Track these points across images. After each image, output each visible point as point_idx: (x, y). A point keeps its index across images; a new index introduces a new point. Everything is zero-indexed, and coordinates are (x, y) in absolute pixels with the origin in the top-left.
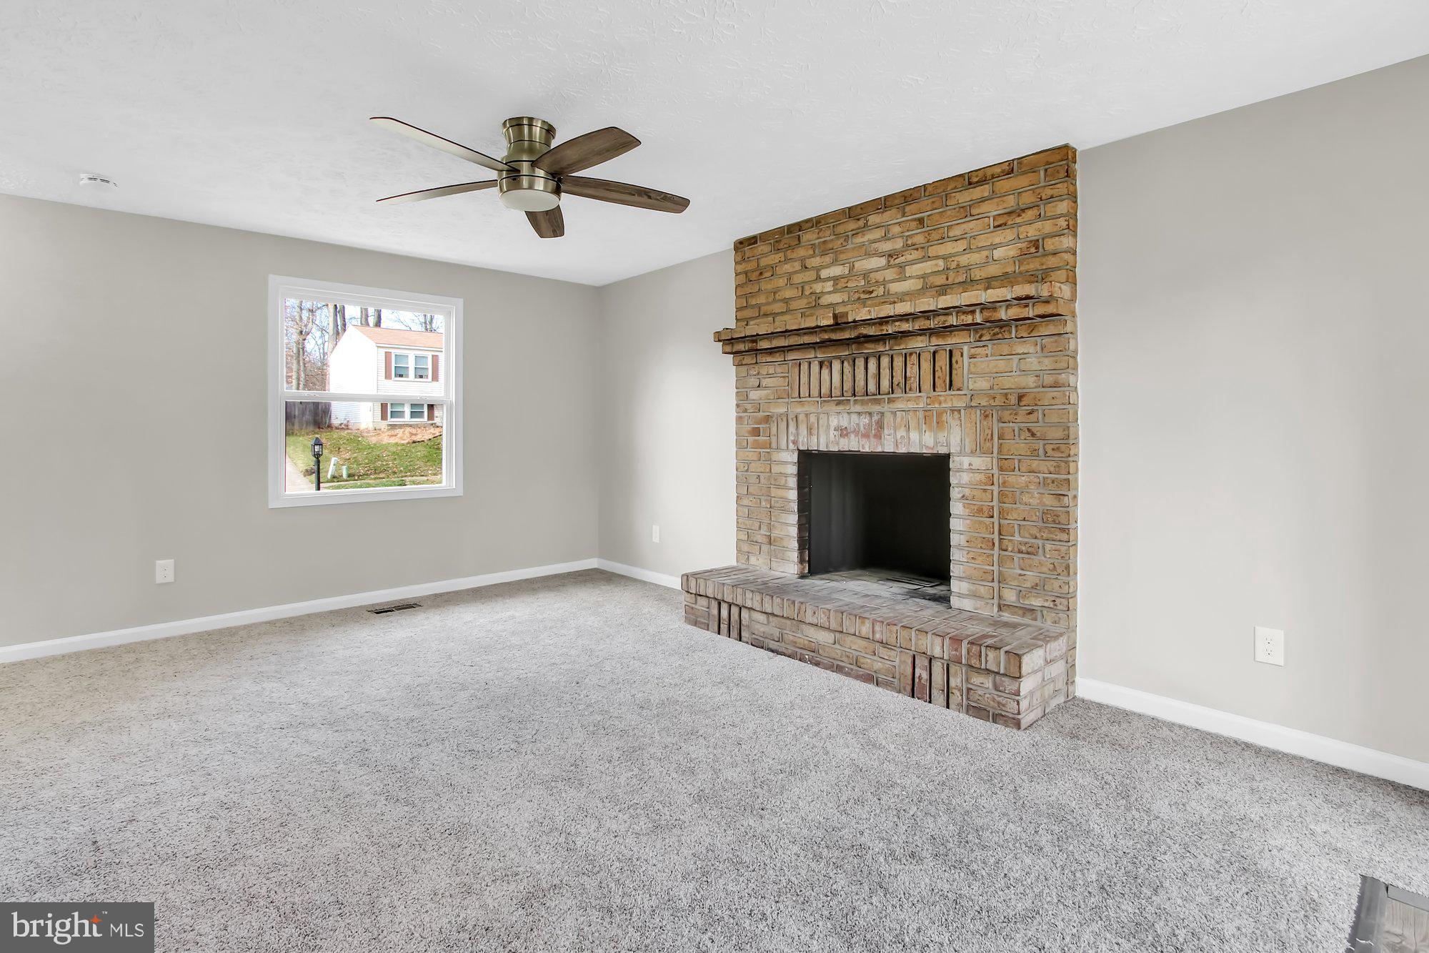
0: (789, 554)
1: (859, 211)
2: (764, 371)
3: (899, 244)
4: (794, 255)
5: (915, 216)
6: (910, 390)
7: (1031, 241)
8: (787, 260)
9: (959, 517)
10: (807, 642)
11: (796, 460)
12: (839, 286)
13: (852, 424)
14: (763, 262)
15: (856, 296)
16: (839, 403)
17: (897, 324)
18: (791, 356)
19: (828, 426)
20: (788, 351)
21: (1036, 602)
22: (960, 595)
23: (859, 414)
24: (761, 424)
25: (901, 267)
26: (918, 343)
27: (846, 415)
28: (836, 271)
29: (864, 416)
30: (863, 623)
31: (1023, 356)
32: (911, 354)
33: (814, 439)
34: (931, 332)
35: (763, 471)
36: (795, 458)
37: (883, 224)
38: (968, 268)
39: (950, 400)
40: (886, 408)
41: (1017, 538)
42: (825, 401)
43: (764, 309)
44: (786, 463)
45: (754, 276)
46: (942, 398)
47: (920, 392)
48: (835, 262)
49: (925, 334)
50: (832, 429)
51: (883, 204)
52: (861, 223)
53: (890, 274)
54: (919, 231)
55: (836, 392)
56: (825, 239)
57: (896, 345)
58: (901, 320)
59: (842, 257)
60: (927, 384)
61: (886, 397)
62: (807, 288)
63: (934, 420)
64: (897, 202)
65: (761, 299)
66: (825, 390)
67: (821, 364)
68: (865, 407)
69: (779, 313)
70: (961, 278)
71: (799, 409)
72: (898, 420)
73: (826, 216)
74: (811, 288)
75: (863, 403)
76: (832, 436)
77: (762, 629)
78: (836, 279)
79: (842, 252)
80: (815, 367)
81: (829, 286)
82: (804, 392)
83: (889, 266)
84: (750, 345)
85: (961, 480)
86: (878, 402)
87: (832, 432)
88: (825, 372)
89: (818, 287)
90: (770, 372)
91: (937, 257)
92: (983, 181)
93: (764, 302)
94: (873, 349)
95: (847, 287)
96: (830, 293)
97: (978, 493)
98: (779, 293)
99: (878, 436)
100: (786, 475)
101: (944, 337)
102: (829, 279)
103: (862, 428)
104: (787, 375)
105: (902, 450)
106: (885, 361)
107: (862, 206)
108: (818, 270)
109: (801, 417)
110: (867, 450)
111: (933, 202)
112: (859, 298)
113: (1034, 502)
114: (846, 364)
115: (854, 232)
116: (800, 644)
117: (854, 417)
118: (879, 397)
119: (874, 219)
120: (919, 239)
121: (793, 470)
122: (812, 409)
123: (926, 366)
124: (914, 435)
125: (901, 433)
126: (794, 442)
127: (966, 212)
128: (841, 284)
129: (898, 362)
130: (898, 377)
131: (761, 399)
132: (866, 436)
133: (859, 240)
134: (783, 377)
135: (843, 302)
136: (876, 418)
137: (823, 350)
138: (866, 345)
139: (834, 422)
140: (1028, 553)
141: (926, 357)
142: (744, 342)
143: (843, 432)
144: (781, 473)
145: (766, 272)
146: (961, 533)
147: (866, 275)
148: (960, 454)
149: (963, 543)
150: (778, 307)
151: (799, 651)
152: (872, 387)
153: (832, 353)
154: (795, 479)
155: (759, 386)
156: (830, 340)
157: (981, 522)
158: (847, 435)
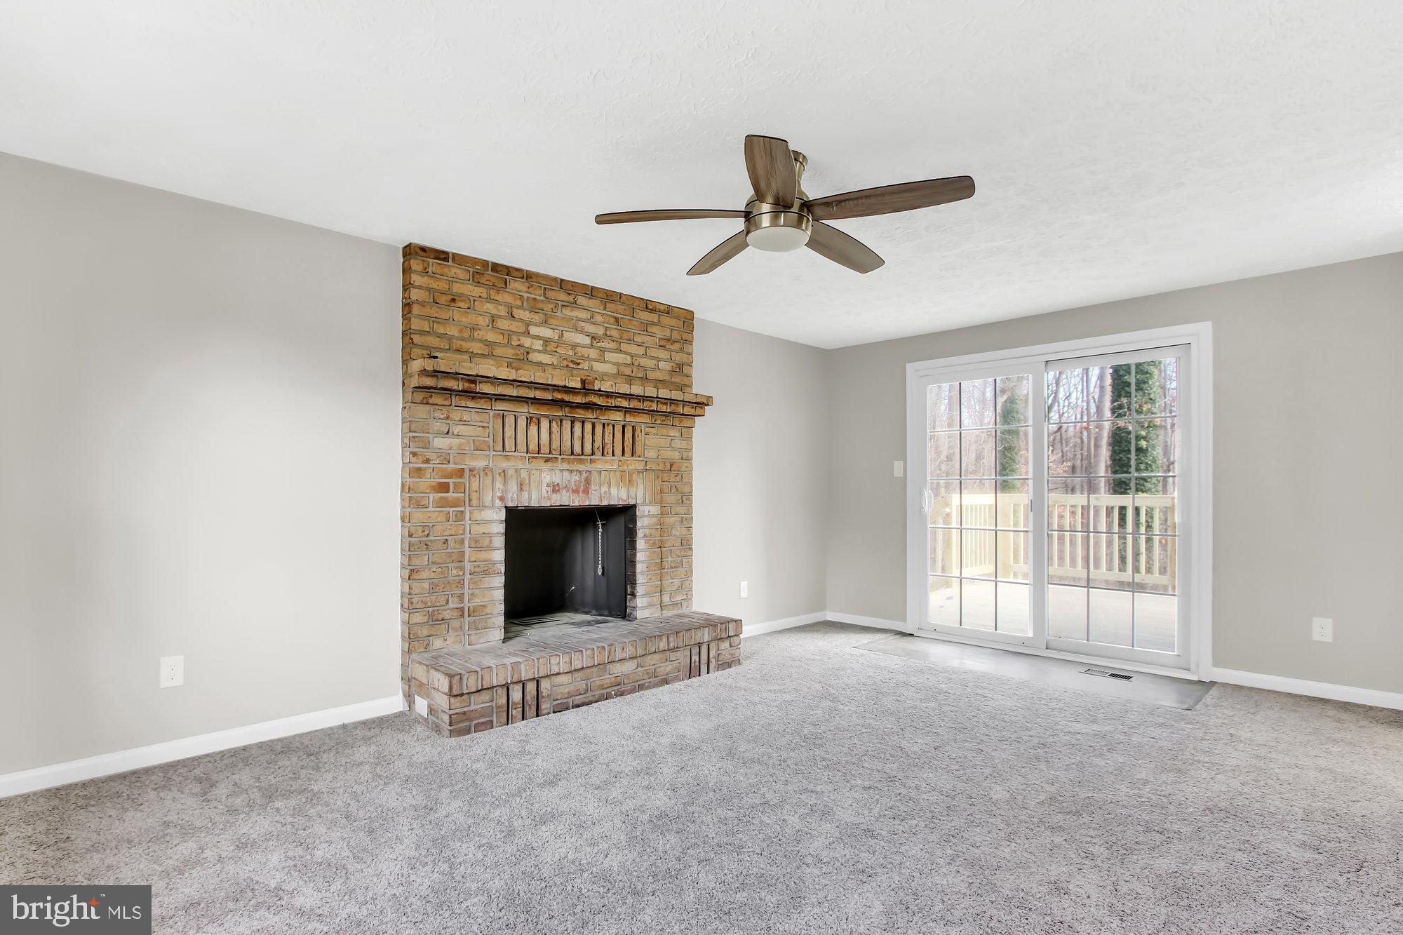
0: (494, 620)
1: (569, 287)
2: (456, 415)
3: (601, 331)
4: (499, 297)
5: (613, 314)
6: (607, 453)
7: (677, 364)
8: (490, 299)
9: (642, 550)
10: (613, 679)
11: (504, 518)
12: (549, 348)
13: (564, 480)
14: (457, 288)
15: (565, 363)
16: (547, 460)
17: (619, 400)
18: (500, 406)
19: (540, 483)
20: (496, 400)
21: (679, 598)
22: (643, 608)
23: (571, 471)
24: (451, 477)
25: (603, 351)
26: (617, 417)
27: (558, 472)
28: (546, 332)
29: (575, 473)
30: (661, 640)
31: (673, 438)
32: (608, 425)
33: (526, 494)
34: (627, 411)
35: (453, 533)
36: (502, 515)
37: (590, 309)
38: (645, 369)
39: (634, 464)
40: (589, 467)
41: (670, 559)
42: (533, 457)
43: (457, 344)
44: (491, 522)
45: (443, 299)
46: (629, 462)
47: (613, 455)
48: (545, 323)
49: (621, 411)
50: (545, 485)
51: (592, 292)
52: (571, 298)
53: (593, 353)
54: (615, 327)
55: (545, 449)
56: (535, 297)
57: (601, 415)
58: (622, 397)
59: (551, 321)
60: (618, 451)
61: (589, 458)
62: (514, 338)
63: (627, 479)
64: (600, 295)
65: (453, 331)
66: (533, 446)
67: (529, 420)
68: (572, 466)
69: (478, 354)
70: (640, 375)
71: (504, 464)
72: (603, 477)
73: (538, 275)
74: (519, 340)
75: (569, 462)
76: (544, 491)
77: (567, 690)
78: (546, 341)
79: (551, 317)
80: (522, 423)
81: (538, 345)
82: (509, 444)
83: (592, 346)
84: (466, 385)
85: (644, 524)
86: (582, 461)
87: (544, 489)
88: (533, 429)
89: (527, 342)
90: (465, 419)
91: (625, 353)
92: (653, 311)
93: (457, 335)
94: (582, 415)
95: (556, 351)
96: (539, 351)
97: (653, 532)
98: (478, 332)
99: (586, 492)
100: (490, 535)
101: (634, 416)
102: (538, 338)
103: (573, 485)
104: (487, 425)
105: (605, 503)
106: (588, 427)
107: (573, 284)
108: (528, 324)
109: (510, 472)
110: (577, 504)
111: (625, 309)
112: (567, 366)
113: (677, 533)
114: (554, 424)
115: (564, 304)
116: (607, 683)
117: (566, 474)
118: (583, 457)
119: (582, 300)
120: (615, 334)
121: (501, 528)
122: (520, 465)
123: (618, 435)
124: (614, 491)
125: (604, 489)
126: (501, 499)
127: (645, 326)
128: (551, 347)
129: (599, 429)
130: (598, 443)
131: (451, 449)
132: (576, 491)
133: (567, 312)
134: (483, 427)
135: (553, 364)
136: (584, 475)
137: (537, 406)
138: (577, 410)
139: (547, 477)
140: (675, 567)
141: (618, 429)
142: (457, 379)
143: (555, 488)
144: (484, 533)
145: (461, 301)
146: (643, 562)
147: (574, 346)
148: (644, 503)
149: (645, 569)
150: (476, 347)
151: (604, 691)
152: (577, 449)
153: (546, 412)
154: (503, 538)
155: (448, 433)
156: (563, 401)
157: (655, 552)
158: (559, 490)
